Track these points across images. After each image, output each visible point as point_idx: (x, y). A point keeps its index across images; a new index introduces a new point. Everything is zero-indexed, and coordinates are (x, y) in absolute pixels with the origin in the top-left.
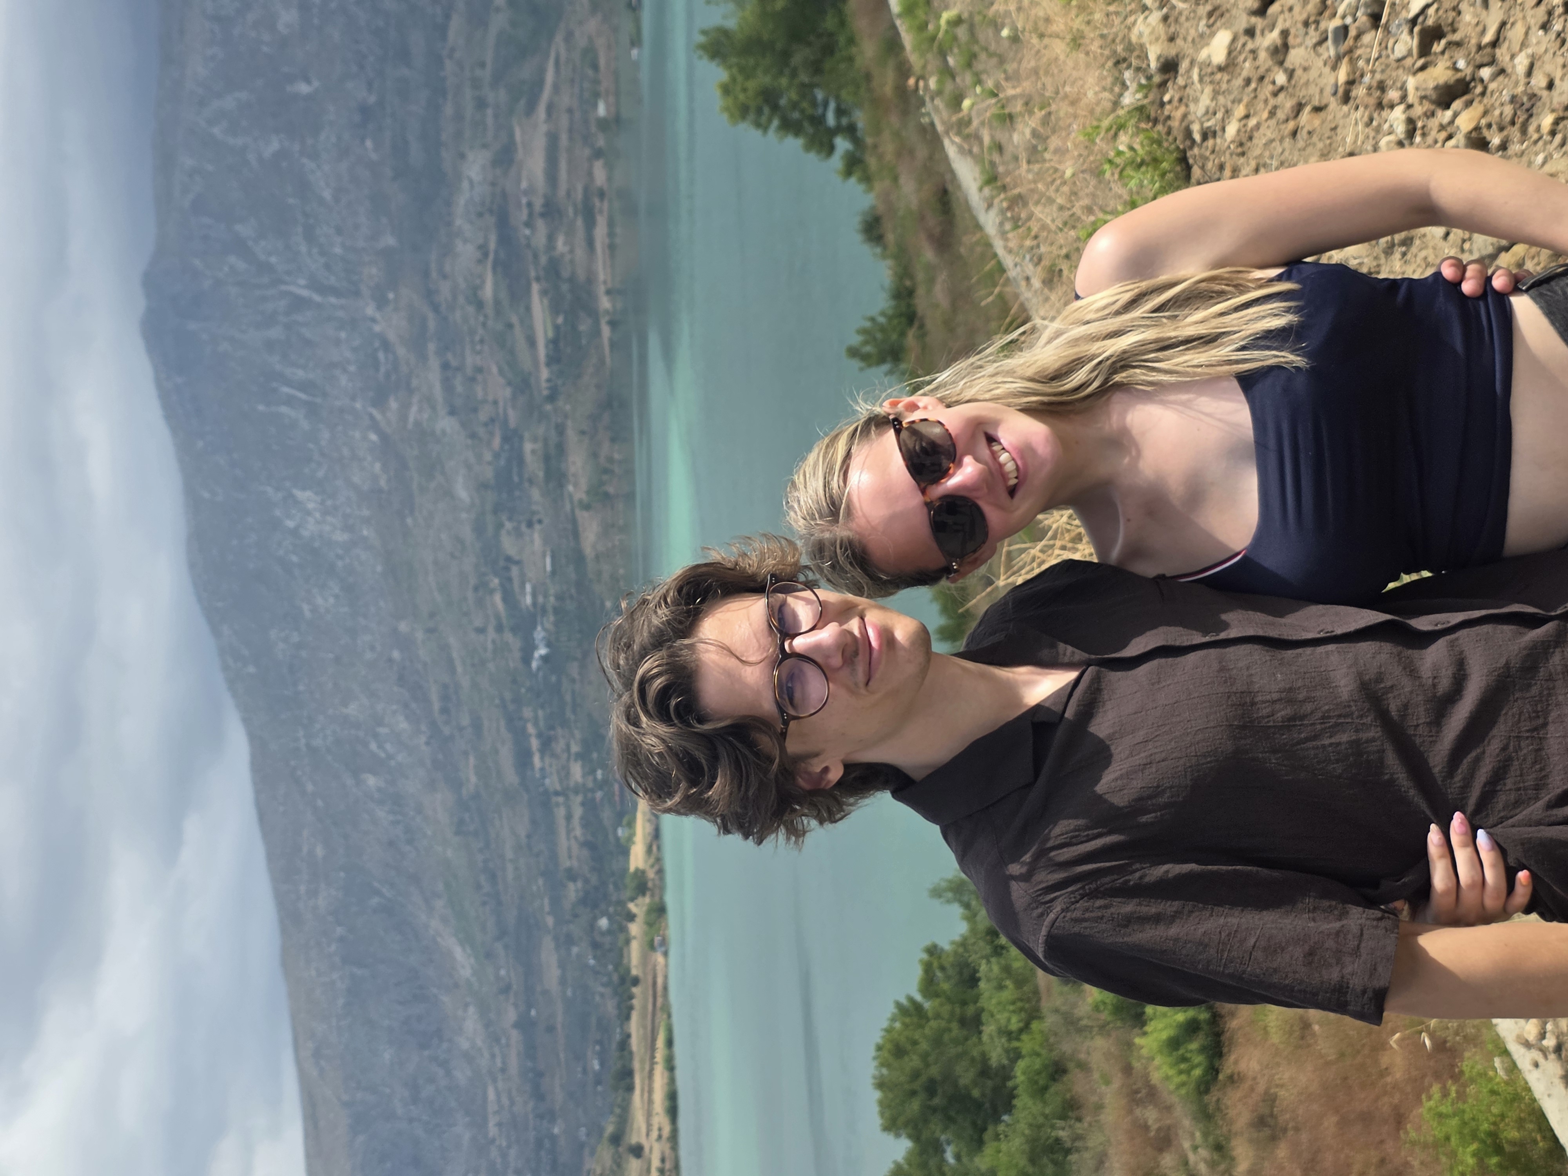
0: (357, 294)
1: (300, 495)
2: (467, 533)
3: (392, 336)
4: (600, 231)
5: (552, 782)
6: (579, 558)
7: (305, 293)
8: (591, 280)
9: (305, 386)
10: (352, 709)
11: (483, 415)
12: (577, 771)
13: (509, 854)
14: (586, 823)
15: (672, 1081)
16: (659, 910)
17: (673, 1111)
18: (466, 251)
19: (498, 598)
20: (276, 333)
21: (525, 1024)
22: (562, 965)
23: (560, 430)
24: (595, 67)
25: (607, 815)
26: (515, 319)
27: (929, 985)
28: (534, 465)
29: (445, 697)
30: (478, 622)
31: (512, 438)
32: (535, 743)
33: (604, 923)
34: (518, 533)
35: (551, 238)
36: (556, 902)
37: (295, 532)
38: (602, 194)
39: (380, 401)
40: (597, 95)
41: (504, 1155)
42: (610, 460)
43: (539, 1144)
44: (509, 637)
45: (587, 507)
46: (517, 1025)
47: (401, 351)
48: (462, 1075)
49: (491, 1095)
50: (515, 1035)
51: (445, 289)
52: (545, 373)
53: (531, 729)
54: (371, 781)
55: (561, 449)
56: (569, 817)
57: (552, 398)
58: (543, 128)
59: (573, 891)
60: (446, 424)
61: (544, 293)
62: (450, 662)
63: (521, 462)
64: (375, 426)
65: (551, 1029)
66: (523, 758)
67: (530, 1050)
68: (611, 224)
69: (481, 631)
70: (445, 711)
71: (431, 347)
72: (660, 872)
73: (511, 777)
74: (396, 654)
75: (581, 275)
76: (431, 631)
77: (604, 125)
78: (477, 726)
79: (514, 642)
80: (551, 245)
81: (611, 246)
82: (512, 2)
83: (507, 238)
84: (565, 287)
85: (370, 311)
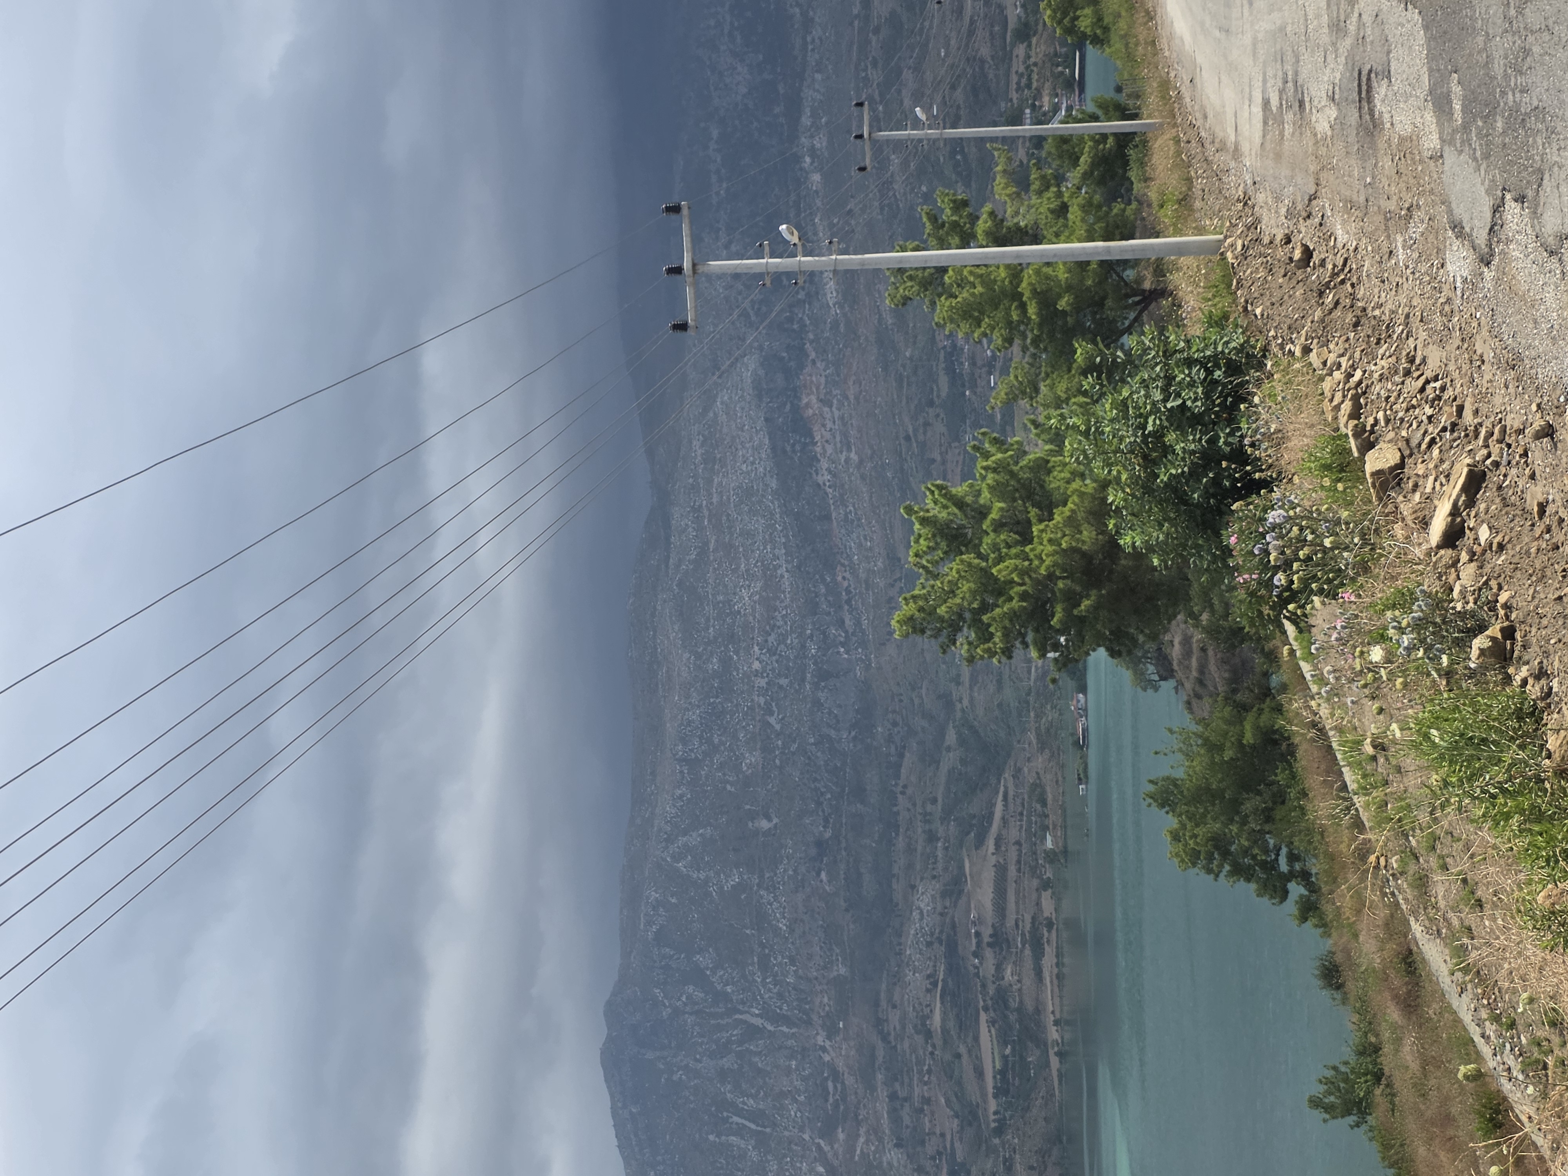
0: (809, 1023)
3: (840, 1065)
4: (1048, 961)
7: (758, 1022)
8: (1038, 1011)
9: (756, 1116)
18: (915, 980)
20: (728, 1062)
23: (1009, 1165)
24: (1044, 803)
26: (962, 1050)
35: (999, 968)
38: (1050, 925)
39: (828, 1133)
40: (1045, 828)
51: (894, 1018)
52: (993, 1105)
57: (999, 1131)
58: (993, 860)
60: (894, 1156)
61: (992, 1022)
64: (822, 1158)
68: (1059, 955)
71: (880, 1077)
75: (1030, 1006)
77: (1052, 857)
80: (999, 974)
81: (1060, 977)
82: (962, 741)
83: (955, 968)
84: (1013, 1017)
85: (820, 1040)
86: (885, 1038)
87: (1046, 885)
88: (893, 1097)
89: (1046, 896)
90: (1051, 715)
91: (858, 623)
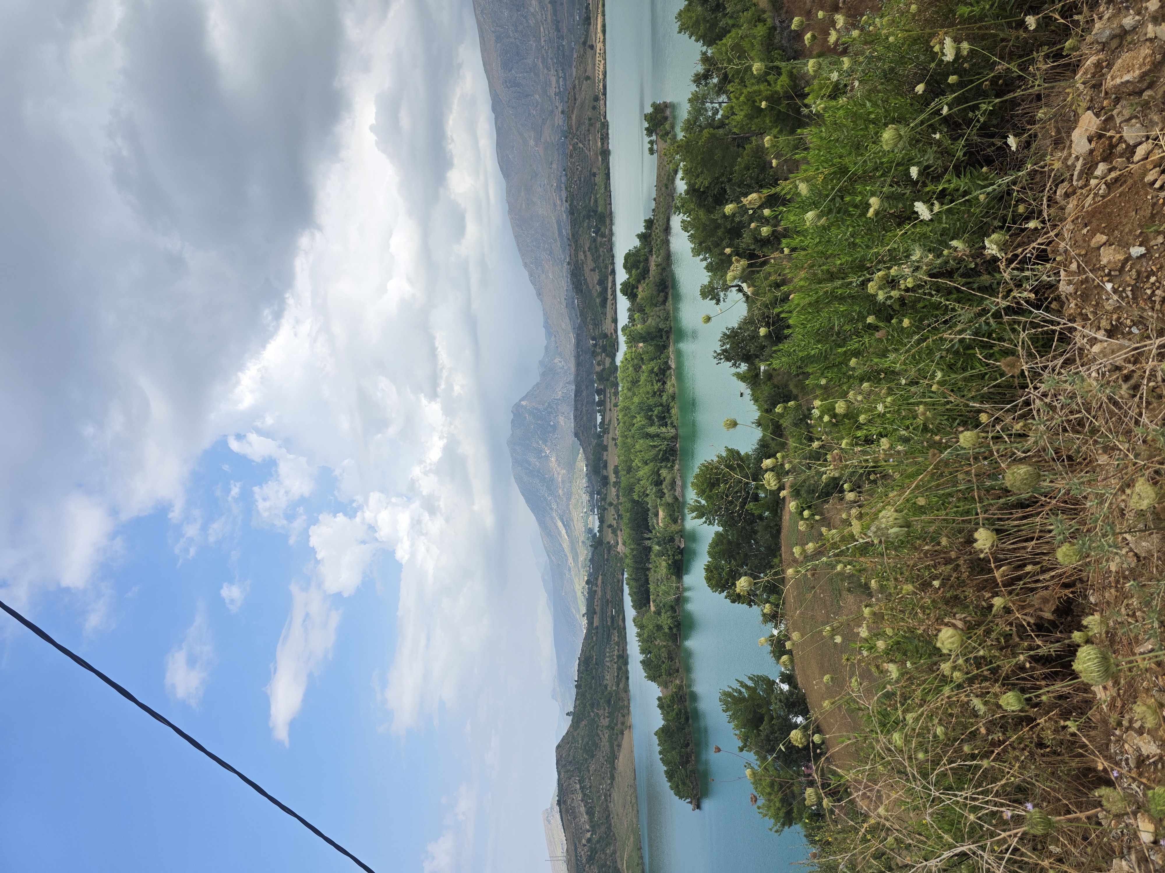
15: (604, 20)
17: (604, 32)
21: (553, 2)
41: (547, 53)
43: (559, 48)
46: (550, 3)
48: (532, 22)
49: (542, 29)
50: (549, 6)
65: (562, 4)
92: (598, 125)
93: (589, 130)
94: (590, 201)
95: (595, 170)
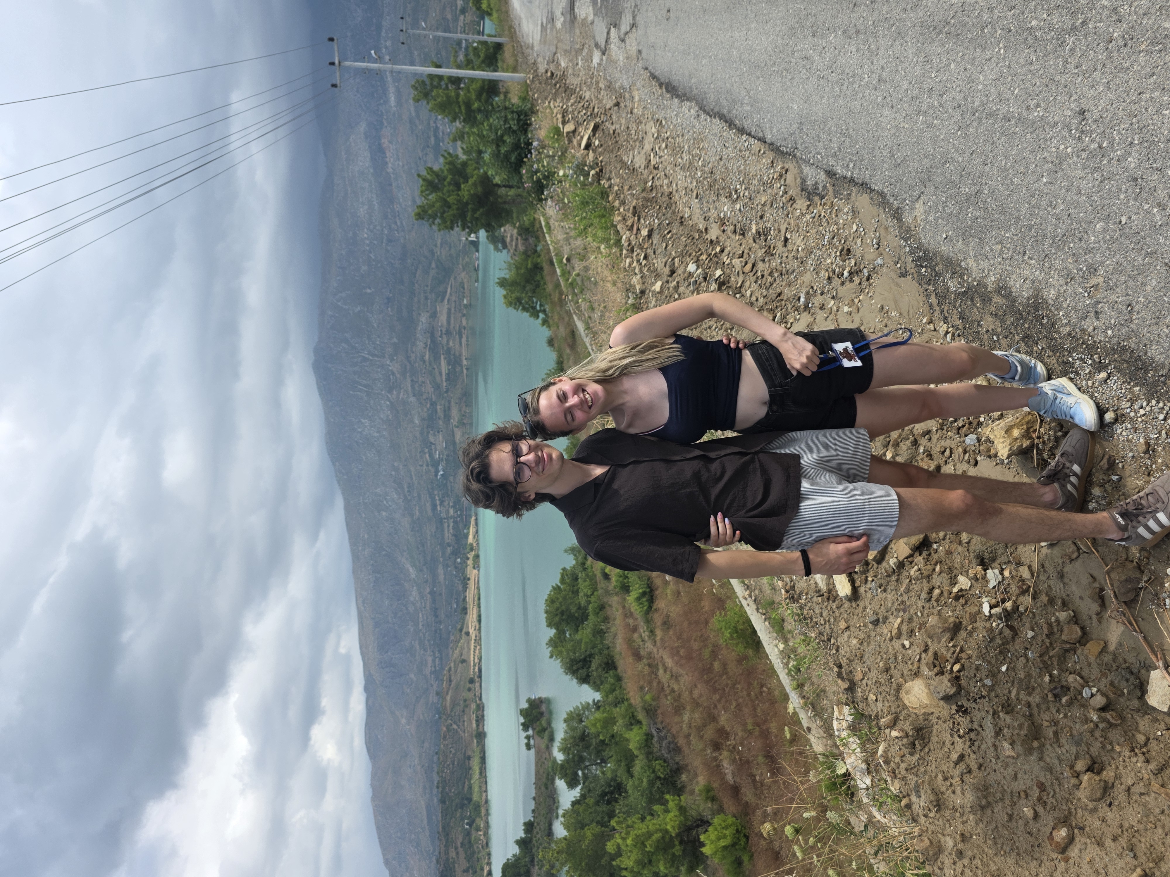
0: (384, 357)
1: (363, 421)
2: (418, 434)
3: (395, 371)
4: (464, 340)
5: (443, 515)
6: (454, 443)
7: (367, 356)
8: (460, 355)
9: (365, 386)
10: (378, 490)
11: (424, 397)
12: (451, 511)
13: (429, 538)
14: (454, 528)
15: (480, 611)
16: (477, 557)
17: (479, 621)
18: (420, 344)
19: (427, 455)
20: (357, 369)
21: (432, 593)
22: (445, 574)
23: (449, 402)
24: (464, 288)
25: (461, 526)
26: (435, 367)
27: (562, 581)
28: (440, 413)
29: (409, 487)
30: (420, 463)
31: (433, 404)
32: (438, 502)
33: (459, 560)
34: (435, 435)
35: (448, 341)
36: (443, 553)
37: (361, 433)
38: (465, 328)
39: (390, 391)
40: (464, 297)
41: (424, 635)
42: (465, 412)
43: (436, 631)
44: (430, 468)
45: (457, 427)
46: (429, 593)
47: (398, 376)
48: (411, 609)
49: (421, 616)
50: (429, 596)
51: (413, 356)
52: (445, 384)
53: (437, 498)
54: (384, 514)
55: (449, 408)
56: (448, 526)
57: (447, 392)
58: (446, 307)
59: (449, 550)
60: (412, 399)
61: (445, 358)
62: (411, 475)
63: (436, 412)
64: (389, 399)
65: (441, 594)
66: (434, 507)
67: (434, 601)
68: (467, 338)
69: (422, 466)
70: (409, 491)
71: (408, 375)
72: (478, 544)
73: (430, 513)
74: (393, 473)
75: (457, 353)
76: (405, 466)
77: (466, 306)
78: (419, 496)
79: (432, 470)
80: (448, 344)
81: (467, 345)
82: (437, 267)
83: (433, 341)
84: (452, 357)
85: (388, 362)
86: (410, 362)
87: (464, 315)
88: (412, 381)
89: (464, 319)
90: (467, 259)
91: (402, 223)
92: (473, 706)
93: (463, 711)
94: (463, 787)
95: (469, 753)
